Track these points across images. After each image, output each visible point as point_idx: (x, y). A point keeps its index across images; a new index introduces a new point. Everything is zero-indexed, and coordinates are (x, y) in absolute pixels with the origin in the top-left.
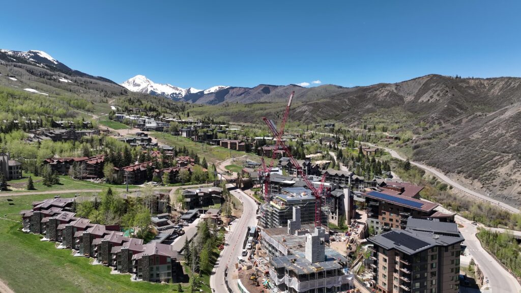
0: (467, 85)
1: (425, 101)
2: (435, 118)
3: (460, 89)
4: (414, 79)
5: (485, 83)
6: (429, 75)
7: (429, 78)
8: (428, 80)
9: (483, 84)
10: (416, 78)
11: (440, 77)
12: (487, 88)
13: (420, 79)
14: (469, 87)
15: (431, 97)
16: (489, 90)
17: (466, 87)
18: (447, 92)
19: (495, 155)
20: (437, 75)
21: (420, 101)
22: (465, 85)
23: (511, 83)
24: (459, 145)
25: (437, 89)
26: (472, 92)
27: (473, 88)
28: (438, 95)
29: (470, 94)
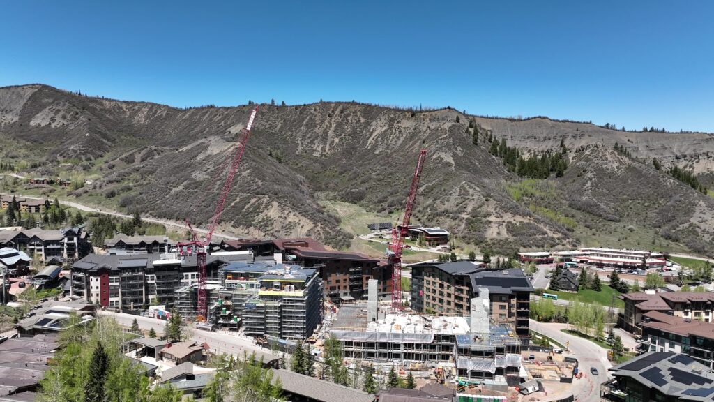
0: (102, 107)
1: (43, 125)
2: (79, 151)
3: (93, 111)
4: (6, 88)
5: (124, 106)
6: (33, 85)
7: (37, 90)
8: (36, 92)
9: (122, 108)
10: (12, 87)
11: (53, 89)
12: (128, 114)
13: (19, 89)
14: (104, 110)
15: (53, 119)
16: (132, 116)
17: (100, 109)
18: (77, 114)
19: (249, 198)
20: (48, 86)
21: (33, 123)
22: (98, 107)
23: (156, 111)
24: (186, 188)
25: (59, 108)
26: (111, 117)
27: (109, 111)
28: (64, 117)
29: (108, 119)
